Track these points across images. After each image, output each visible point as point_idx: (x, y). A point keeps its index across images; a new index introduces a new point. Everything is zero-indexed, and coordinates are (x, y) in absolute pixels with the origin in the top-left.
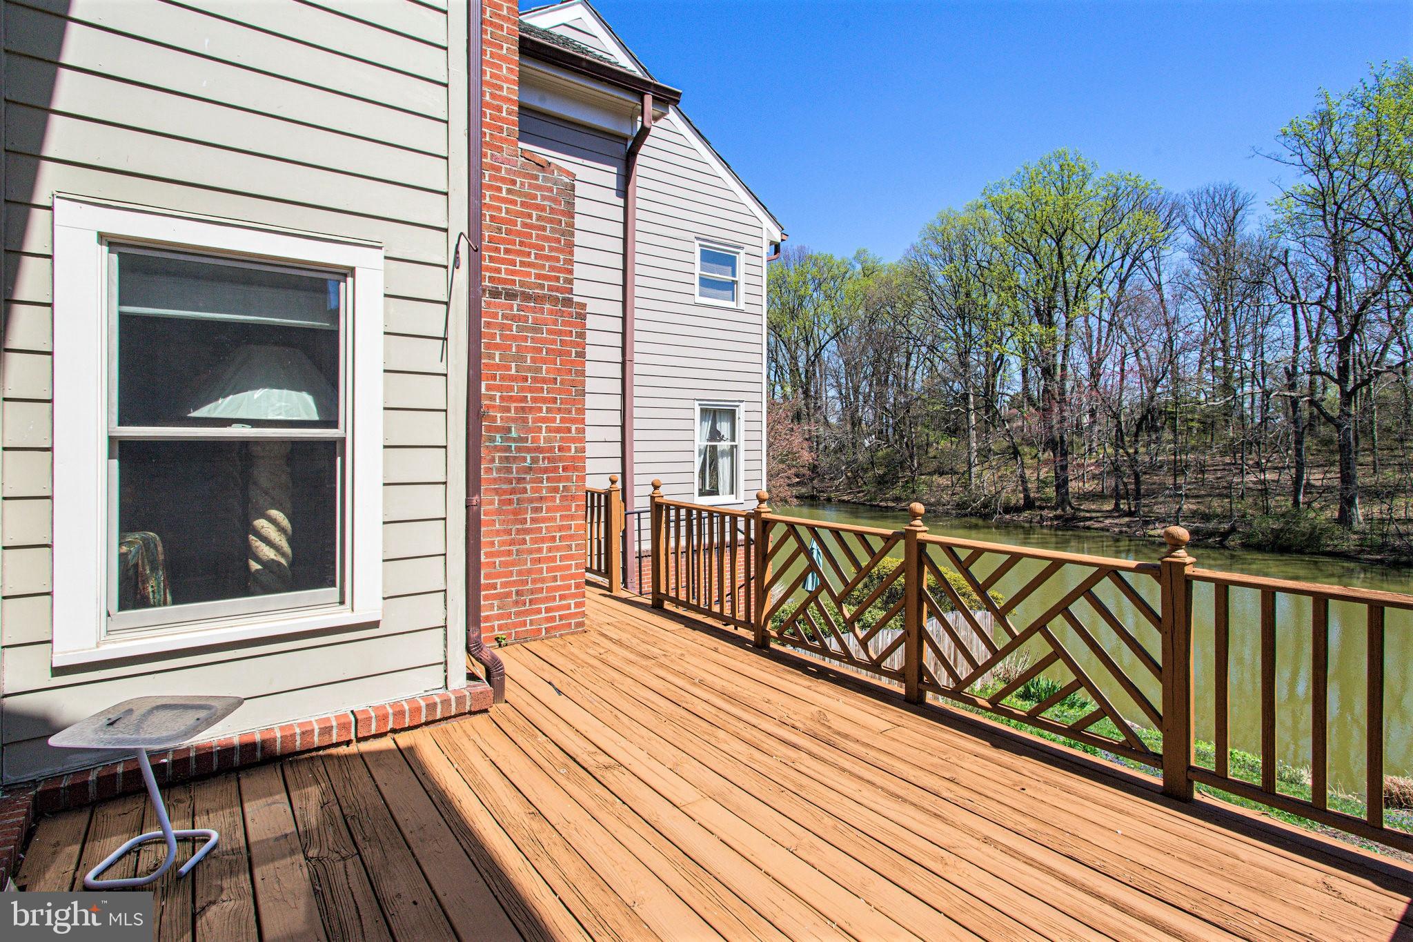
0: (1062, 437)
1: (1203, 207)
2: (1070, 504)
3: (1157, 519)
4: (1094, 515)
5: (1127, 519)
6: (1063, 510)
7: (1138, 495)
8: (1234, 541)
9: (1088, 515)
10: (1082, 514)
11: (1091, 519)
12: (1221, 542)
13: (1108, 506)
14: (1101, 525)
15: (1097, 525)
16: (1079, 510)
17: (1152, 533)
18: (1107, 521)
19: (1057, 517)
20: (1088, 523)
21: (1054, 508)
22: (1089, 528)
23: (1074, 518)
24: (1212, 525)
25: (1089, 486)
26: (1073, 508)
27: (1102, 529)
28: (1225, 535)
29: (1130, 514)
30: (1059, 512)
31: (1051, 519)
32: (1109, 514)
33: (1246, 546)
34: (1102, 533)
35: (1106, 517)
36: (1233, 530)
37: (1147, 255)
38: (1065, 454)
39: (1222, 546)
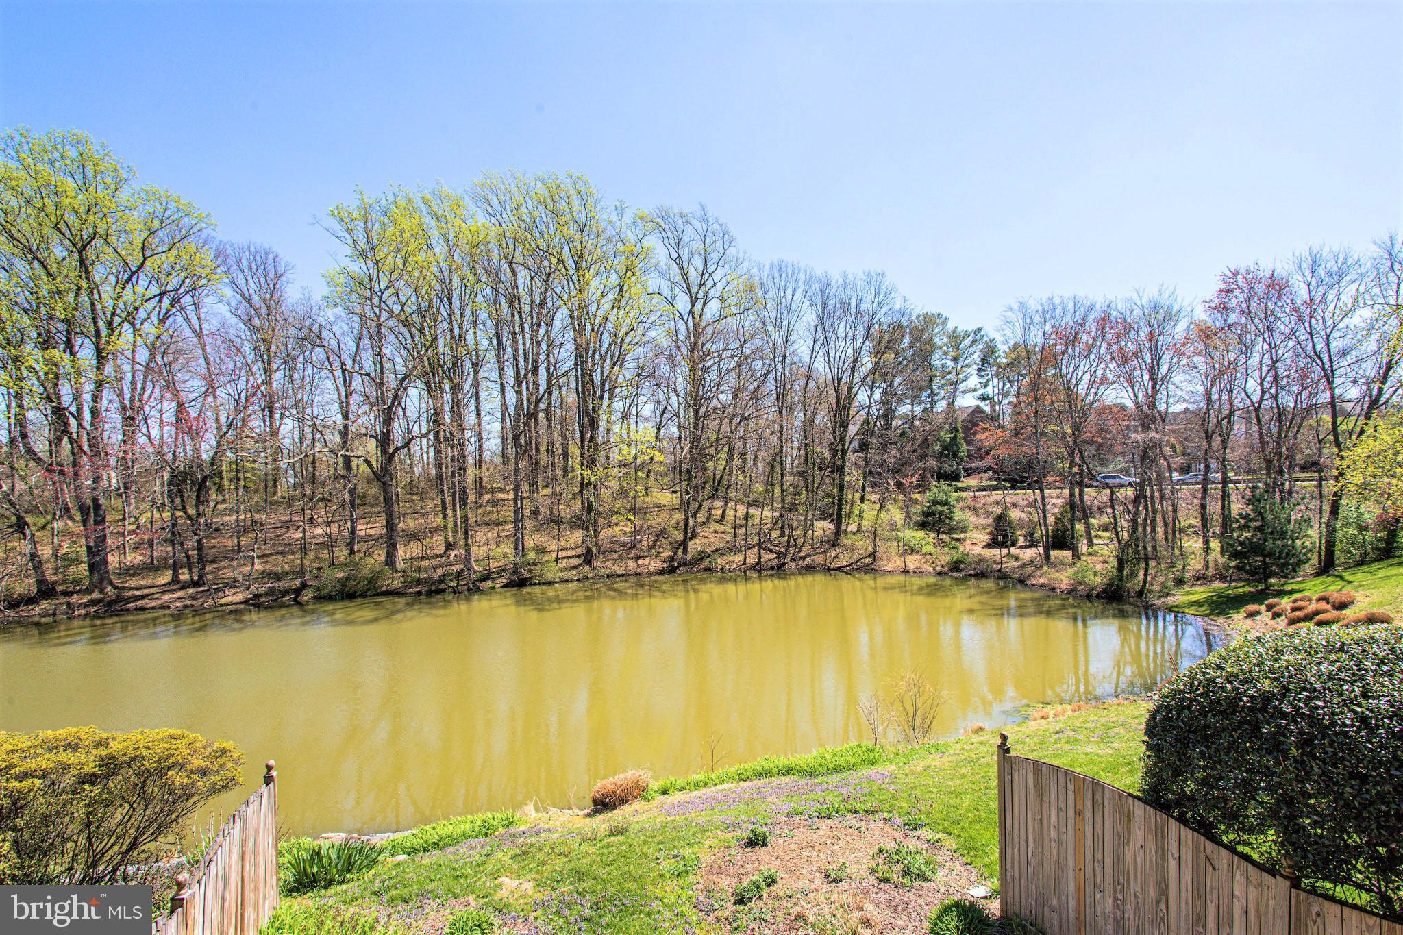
0: (95, 500)
1: (245, 263)
2: (111, 583)
3: (226, 585)
4: (146, 592)
5: (191, 591)
6: (102, 591)
7: (202, 560)
8: (307, 595)
9: (138, 593)
10: (130, 593)
11: (143, 597)
12: (295, 599)
13: (165, 578)
14: (160, 602)
15: (153, 604)
16: (124, 588)
17: (223, 601)
18: (166, 597)
19: (93, 603)
20: (140, 603)
21: (88, 591)
22: (143, 609)
23: (119, 599)
24: (284, 584)
25: (134, 558)
26: (115, 587)
27: (162, 607)
28: (298, 591)
29: (195, 584)
30: (96, 595)
31: (86, 606)
32: (166, 589)
33: (319, 599)
34: (161, 613)
35: (164, 592)
36: (304, 586)
37: (187, 299)
38: (101, 521)
39: (297, 603)
